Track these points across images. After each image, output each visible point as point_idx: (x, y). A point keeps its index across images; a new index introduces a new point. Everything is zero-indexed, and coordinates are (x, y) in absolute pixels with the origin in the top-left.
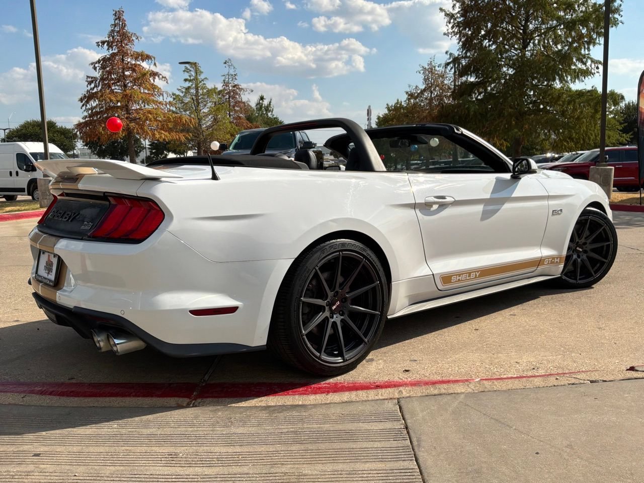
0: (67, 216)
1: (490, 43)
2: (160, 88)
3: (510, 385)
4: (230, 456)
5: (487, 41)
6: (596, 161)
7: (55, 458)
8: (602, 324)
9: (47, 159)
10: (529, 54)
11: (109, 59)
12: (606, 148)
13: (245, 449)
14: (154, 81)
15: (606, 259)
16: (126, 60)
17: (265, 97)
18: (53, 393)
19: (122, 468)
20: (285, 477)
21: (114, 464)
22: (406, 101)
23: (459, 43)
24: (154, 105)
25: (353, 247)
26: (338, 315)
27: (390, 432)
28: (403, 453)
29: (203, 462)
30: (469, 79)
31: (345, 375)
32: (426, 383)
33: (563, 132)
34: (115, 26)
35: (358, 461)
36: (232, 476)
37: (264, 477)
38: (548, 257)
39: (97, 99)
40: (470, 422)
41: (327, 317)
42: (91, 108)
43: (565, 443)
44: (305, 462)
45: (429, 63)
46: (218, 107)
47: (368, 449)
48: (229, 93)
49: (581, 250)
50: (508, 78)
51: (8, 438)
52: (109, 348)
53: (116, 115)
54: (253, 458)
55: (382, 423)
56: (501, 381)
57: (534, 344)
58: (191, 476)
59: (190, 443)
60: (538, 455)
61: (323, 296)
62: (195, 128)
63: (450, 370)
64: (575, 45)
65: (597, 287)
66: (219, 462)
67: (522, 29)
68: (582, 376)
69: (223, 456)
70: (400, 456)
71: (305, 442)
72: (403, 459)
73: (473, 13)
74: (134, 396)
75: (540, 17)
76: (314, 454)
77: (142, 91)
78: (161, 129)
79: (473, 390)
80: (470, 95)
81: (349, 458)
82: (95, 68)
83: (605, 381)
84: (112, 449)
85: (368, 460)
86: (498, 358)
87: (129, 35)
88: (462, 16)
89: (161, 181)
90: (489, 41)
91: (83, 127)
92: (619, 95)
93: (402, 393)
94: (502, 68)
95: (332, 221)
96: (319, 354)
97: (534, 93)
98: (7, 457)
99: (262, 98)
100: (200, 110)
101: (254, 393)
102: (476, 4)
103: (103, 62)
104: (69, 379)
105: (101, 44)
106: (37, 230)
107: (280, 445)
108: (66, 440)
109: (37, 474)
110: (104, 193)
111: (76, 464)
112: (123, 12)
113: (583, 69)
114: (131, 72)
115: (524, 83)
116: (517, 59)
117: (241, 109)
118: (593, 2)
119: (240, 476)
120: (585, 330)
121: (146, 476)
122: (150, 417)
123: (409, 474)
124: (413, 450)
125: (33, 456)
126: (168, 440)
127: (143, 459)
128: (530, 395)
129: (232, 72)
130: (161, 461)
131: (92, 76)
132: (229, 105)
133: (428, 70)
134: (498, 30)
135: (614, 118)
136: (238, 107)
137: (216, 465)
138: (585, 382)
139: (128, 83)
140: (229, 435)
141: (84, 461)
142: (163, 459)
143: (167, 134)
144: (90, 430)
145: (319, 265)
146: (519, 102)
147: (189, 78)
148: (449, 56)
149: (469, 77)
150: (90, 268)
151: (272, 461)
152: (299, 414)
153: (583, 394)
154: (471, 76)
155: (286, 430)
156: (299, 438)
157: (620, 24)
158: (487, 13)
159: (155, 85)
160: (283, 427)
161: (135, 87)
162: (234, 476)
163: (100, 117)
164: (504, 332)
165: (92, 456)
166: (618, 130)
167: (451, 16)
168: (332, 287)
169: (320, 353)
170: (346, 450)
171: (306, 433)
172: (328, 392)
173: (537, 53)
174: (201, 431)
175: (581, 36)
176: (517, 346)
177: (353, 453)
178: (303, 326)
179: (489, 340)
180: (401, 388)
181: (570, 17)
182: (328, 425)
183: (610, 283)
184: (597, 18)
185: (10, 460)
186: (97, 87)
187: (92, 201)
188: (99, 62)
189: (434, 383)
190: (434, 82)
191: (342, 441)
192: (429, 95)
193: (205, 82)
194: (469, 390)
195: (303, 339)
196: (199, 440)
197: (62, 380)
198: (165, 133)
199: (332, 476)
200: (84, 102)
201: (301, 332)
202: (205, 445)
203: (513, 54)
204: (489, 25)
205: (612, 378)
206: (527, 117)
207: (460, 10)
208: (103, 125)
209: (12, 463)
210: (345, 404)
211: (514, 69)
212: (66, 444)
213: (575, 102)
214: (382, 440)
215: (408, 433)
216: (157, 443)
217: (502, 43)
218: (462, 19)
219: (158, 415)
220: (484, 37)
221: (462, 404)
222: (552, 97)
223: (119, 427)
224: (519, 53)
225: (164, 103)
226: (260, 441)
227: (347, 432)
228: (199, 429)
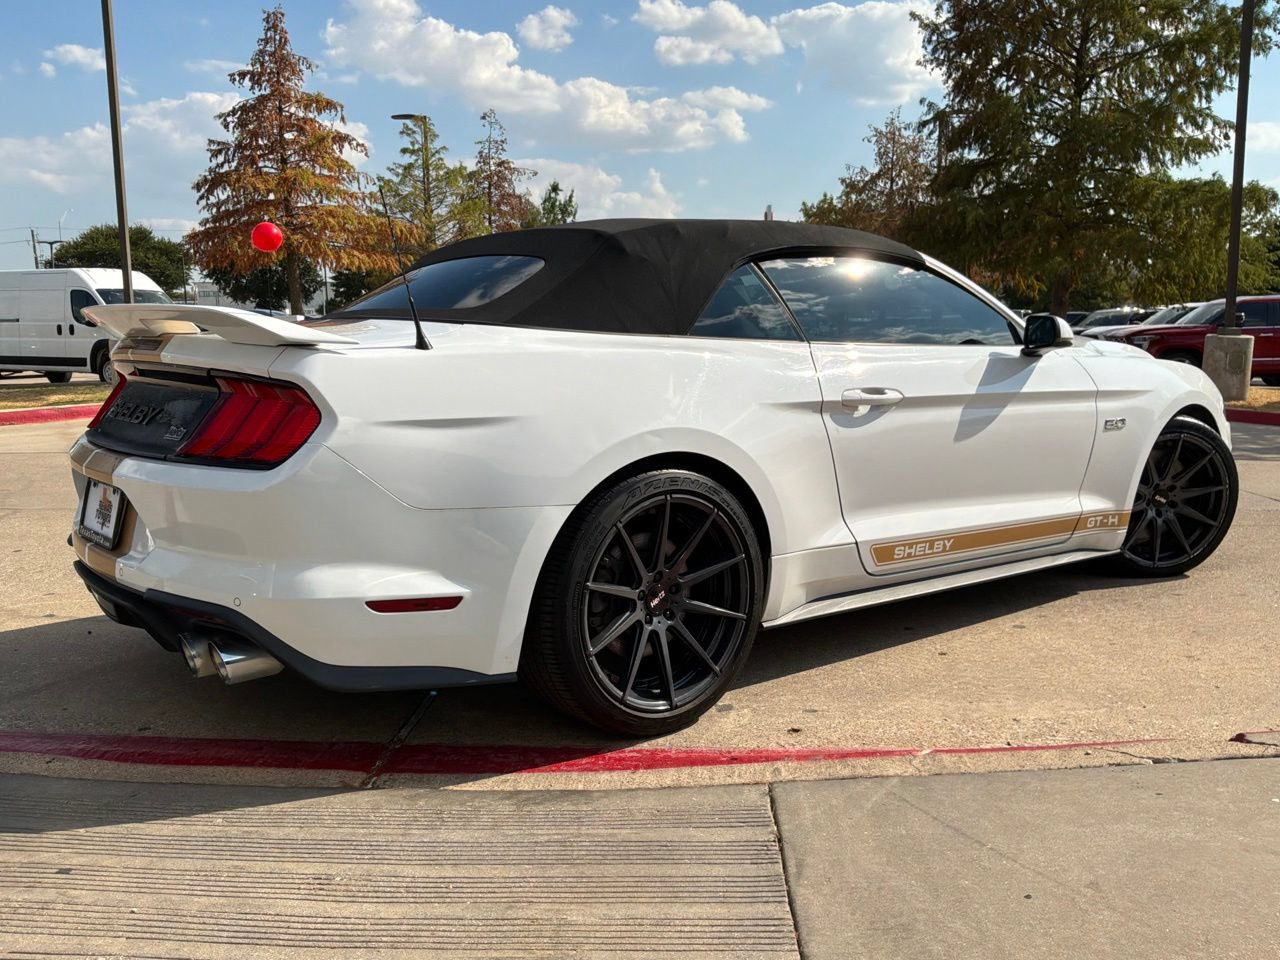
0: (139, 414)
1: (1010, 83)
2: (352, 167)
3: (994, 762)
4: (431, 885)
5: (1004, 79)
6: (1218, 323)
7: (98, 878)
8: (1197, 648)
9: (129, 302)
10: (1088, 106)
11: (253, 107)
12: (1239, 299)
13: (463, 872)
14: (341, 152)
15: (1215, 520)
16: (287, 109)
17: (560, 187)
18: (107, 756)
19: (222, 900)
20: (532, 928)
21: (208, 893)
22: (841, 197)
23: (946, 82)
24: (340, 200)
25: (692, 486)
26: (662, 618)
27: (746, 848)
28: (766, 889)
29: (379, 894)
30: (966, 155)
31: (673, 736)
32: (830, 756)
33: (1154, 264)
34: (267, 43)
35: (678, 900)
36: (433, 922)
37: (491, 925)
38: (1095, 514)
39: (229, 185)
40: (904, 832)
41: (639, 621)
42: (218, 203)
43: (1086, 877)
44: (576, 900)
45: (889, 121)
46: (468, 205)
47: (700, 879)
48: (489, 177)
49: (1163, 500)
50: (1043, 153)
51: (13, 839)
52: (212, 671)
53: (266, 218)
54: (475, 890)
55: (733, 831)
56: (977, 754)
57: (1053, 685)
58: (352, 920)
59: (359, 857)
60: (1030, 901)
61: (632, 580)
62: (421, 246)
63: (881, 730)
64: (1180, 90)
65: (1196, 576)
66: (410, 895)
67: (1074, 57)
68: (1138, 750)
69: (419, 885)
70: (760, 894)
71: (578, 861)
72: (764, 899)
73: (977, 22)
74: (261, 765)
75: (1112, 33)
76: (595, 885)
77: (318, 172)
78: (353, 248)
79: (920, 772)
80: (968, 187)
81: (660, 895)
82: (226, 126)
83: (1183, 761)
84: (208, 865)
85: (697, 900)
86: (978, 710)
87: (293, 61)
88: (954, 28)
89: (318, 350)
90: (1008, 80)
91: (201, 241)
92: (1266, 192)
93: (780, 773)
94: (1034, 133)
95: (652, 433)
96: (622, 693)
97: (1095, 185)
98: (8, 874)
99: (555, 188)
100: (432, 211)
101: (493, 765)
102: (984, 5)
103: (242, 114)
104: (140, 730)
105: (237, 78)
106: (84, 441)
107: (531, 866)
108: (123, 844)
109: (61, 906)
110: (209, 370)
111: (137, 890)
112: (283, 15)
113: (1197, 139)
114: (296, 134)
115: (1077, 164)
116: (1063, 117)
117: (512, 209)
118: (1220, 4)
119: (445, 922)
120: (1160, 661)
121: (267, 917)
122: (287, 806)
123: (773, 928)
124: (787, 882)
125: (57, 873)
126: (317, 851)
127: (264, 885)
128: (1030, 783)
129: (496, 136)
130: (299, 889)
131: (219, 140)
132: (490, 201)
133: (885, 136)
134: (1028, 58)
135: (1262, 236)
136: (506, 204)
137: (402, 900)
138: (1143, 761)
139: (290, 155)
140: (435, 844)
141: (152, 886)
142: (302, 887)
143: (363, 256)
144: (171, 827)
145: (625, 519)
146: (1065, 202)
147: (411, 148)
148: (926, 108)
149: (966, 151)
150: (182, 516)
151: (511, 895)
152: (574, 808)
153: (1135, 785)
154: (970, 149)
155: (546, 838)
156: (569, 853)
157: (1275, 48)
158: (1004, 23)
159: (342, 161)
160: (540, 832)
161: (302, 164)
162: (434, 922)
163: (234, 222)
164: (997, 659)
165: (169, 877)
166: (1269, 260)
167: (932, 28)
168: (649, 564)
169: (624, 691)
170: (656, 879)
171: (584, 844)
172: (637, 768)
173: (1102, 105)
174: (381, 836)
175: (1193, 72)
176: (1020, 688)
177: (668, 884)
178: (591, 639)
179: (964, 674)
180: (779, 764)
181: (1174, 32)
182: (628, 831)
183: (1222, 569)
184: (1227, 36)
185: (13, 879)
186: (229, 162)
187: (189, 386)
188: (233, 112)
189: (844, 756)
190: (898, 159)
191: (651, 861)
192: (888, 186)
193: (442, 156)
194: (911, 770)
195: (591, 663)
196: (375, 852)
197: (127, 732)
198: (361, 256)
199: (624, 928)
200: (203, 190)
201: (586, 649)
202: (386, 862)
203: (1055, 106)
204: (1009, 47)
205: (1196, 755)
206: (1082, 232)
207: (949, 15)
208: (240, 238)
209: (15, 884)
210: (666, 792)
211: (1057, 136)
212: (121, 853)
213: (1178, 206)
214: (728, 861)
215: (782, 850)
216: (295, 855)
217: (1034, 83)
218: (954, 34)
219: (303, 802)
220: (998, 71)
221: (893, 797)
222: (1132, 195)
223: (226, 824)
224: (1066, 106)
225: (360, 195)
226: (493, 858)
227: (664, 845)
228: (378, 831)
